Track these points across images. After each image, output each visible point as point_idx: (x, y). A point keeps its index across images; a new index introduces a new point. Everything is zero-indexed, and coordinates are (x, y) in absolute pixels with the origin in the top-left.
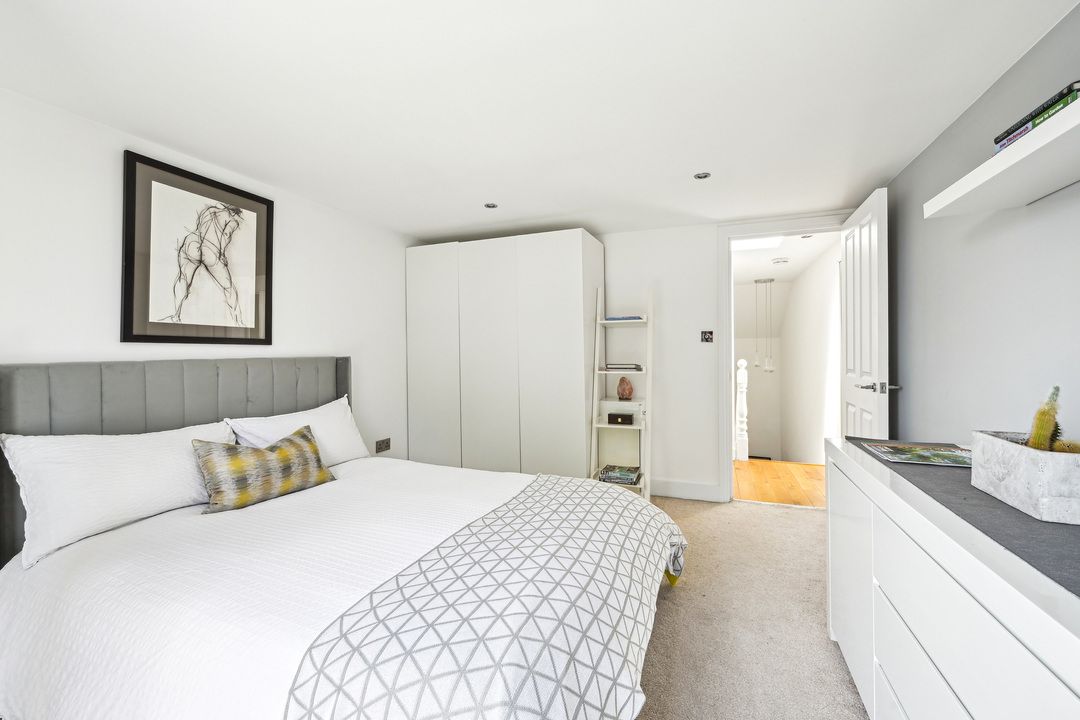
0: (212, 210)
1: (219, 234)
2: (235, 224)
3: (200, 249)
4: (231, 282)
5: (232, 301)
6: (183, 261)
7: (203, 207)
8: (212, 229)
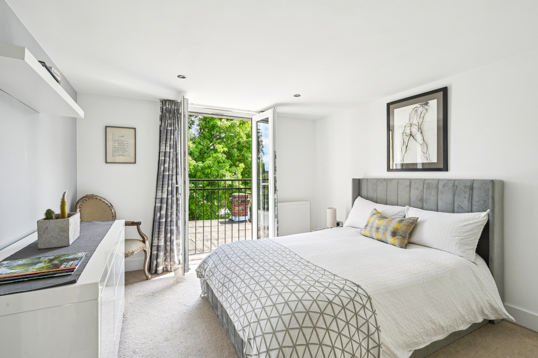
0: (415, 109)
1: (418, 119)
2: (426, 110)
3: (410, 129)
4: (424, 140)
5: (425, 150)
6: (405, 137)
7: (412, 110)
8: (415, 118)
